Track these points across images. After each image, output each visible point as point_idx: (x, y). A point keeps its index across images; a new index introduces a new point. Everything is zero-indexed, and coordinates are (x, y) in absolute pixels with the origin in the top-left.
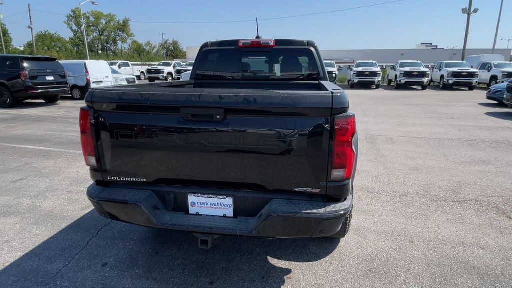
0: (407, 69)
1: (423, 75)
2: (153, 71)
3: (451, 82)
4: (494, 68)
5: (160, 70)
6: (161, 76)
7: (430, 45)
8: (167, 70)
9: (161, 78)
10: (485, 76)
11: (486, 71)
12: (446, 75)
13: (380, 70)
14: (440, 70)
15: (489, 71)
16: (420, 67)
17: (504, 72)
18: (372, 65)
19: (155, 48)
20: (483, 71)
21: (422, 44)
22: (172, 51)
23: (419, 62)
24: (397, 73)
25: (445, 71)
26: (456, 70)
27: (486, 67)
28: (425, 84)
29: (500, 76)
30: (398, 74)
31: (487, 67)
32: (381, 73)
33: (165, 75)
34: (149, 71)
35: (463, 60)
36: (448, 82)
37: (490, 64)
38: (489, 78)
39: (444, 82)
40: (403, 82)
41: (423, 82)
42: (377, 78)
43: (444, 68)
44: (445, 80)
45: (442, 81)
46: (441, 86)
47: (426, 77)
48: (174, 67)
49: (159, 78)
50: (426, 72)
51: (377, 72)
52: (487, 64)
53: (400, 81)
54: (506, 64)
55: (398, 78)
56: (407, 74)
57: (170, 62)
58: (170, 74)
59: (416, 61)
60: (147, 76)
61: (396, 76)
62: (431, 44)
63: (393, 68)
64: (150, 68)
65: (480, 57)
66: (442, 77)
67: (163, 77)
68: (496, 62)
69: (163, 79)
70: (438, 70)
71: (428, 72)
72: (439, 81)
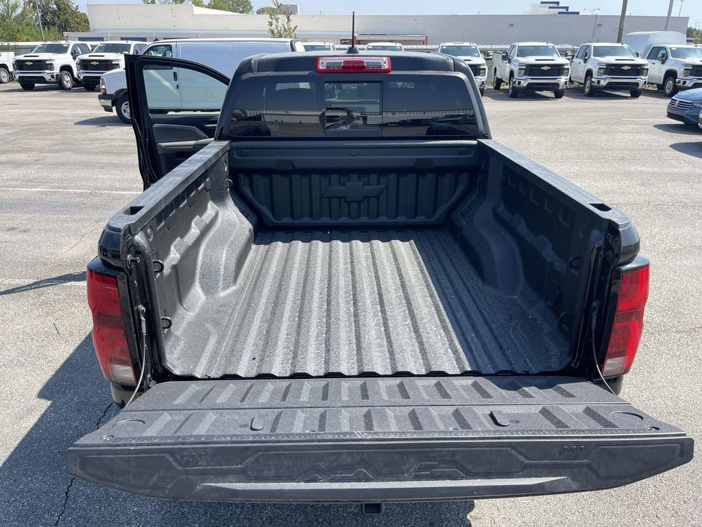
0: (531, 60)
1: (558, 70)
2: (29, 63)
3: (603, 83)
4: (671, 58)
5: (44, 61)
6: (46, 74)
7: (555, 5)
8: (59, 60)
9: (48, 77)
10: (656, 70)
11: (658, 62)
12: (595, 71)
13: (484, 62)
14: (585, 61)
15: (663, 62)
16: (552, 55)
17: (686, 65)
18: (468, 51)
19: (16, 6)
20: (654, 61)
21: (542, 3)
22: (54, 13)
23: (550, 44)
24: (512, 67)
25: (595, 63)
26: (611, 60)
27: (657, 53)
28: (560, 88)
29: (680, 71)
30: (516, 70)
31: (660, 55)
32: (486, 67)
33: (57, 71)
34: (20, 65)
35: (619, 41)
36: (599, 82)
37: (664, 48)
38: (663, 75)
39: (592, 82)
40: (524, 84)
41: (558, 85)
42: (480, 77)
43: (592, 57)
44: (593, 80)
45: (589, 82)
46: (587, 90)
47: (562, 74)
48: (74, 55)
49: (43, 77)
50: (563, 65)
51: (480, 65)
52: (661, 48)
53: (519, 83)
54: (689, 49)
55: (516, 75)
56: (532, 70)
57: (63, 42)
58: (66, 68)
59: (545, 44)
60: (17, 76)
61: (512, 73)
62: (558, 3)
63: (506, 58)
64: (21, 57)
65: (649, 35)
66: (589, 73)
67: (53, 76)
68: (674, 46)
69: (53, 80)
70: (582, 61)
71: (567, 65)
72: (583, 82)
